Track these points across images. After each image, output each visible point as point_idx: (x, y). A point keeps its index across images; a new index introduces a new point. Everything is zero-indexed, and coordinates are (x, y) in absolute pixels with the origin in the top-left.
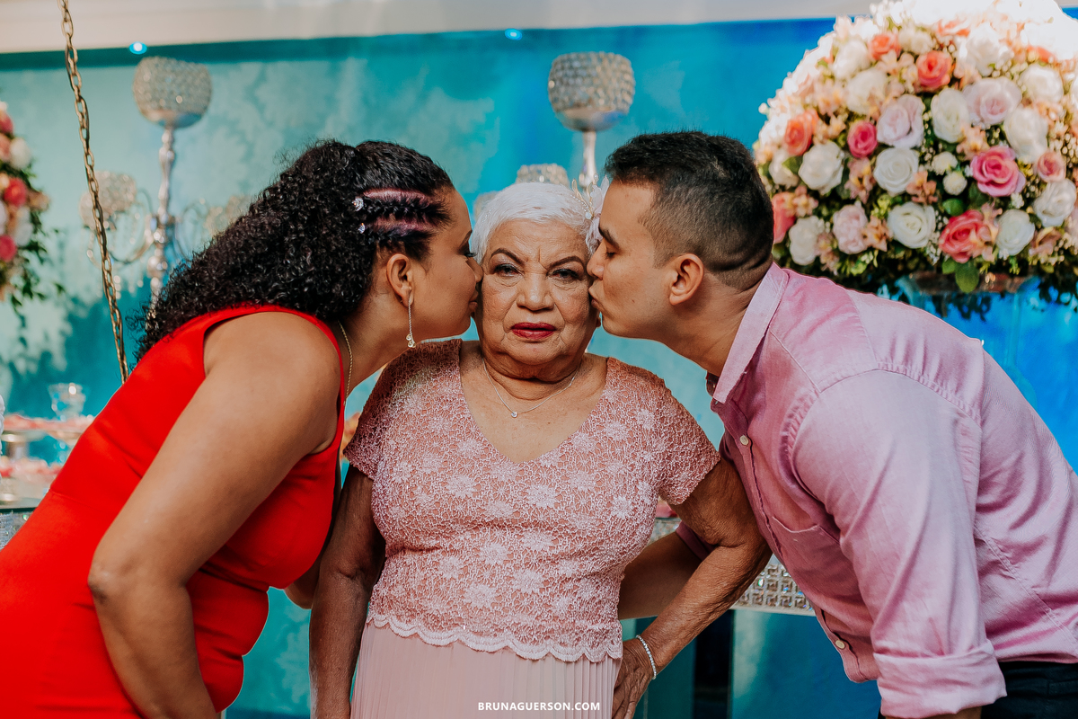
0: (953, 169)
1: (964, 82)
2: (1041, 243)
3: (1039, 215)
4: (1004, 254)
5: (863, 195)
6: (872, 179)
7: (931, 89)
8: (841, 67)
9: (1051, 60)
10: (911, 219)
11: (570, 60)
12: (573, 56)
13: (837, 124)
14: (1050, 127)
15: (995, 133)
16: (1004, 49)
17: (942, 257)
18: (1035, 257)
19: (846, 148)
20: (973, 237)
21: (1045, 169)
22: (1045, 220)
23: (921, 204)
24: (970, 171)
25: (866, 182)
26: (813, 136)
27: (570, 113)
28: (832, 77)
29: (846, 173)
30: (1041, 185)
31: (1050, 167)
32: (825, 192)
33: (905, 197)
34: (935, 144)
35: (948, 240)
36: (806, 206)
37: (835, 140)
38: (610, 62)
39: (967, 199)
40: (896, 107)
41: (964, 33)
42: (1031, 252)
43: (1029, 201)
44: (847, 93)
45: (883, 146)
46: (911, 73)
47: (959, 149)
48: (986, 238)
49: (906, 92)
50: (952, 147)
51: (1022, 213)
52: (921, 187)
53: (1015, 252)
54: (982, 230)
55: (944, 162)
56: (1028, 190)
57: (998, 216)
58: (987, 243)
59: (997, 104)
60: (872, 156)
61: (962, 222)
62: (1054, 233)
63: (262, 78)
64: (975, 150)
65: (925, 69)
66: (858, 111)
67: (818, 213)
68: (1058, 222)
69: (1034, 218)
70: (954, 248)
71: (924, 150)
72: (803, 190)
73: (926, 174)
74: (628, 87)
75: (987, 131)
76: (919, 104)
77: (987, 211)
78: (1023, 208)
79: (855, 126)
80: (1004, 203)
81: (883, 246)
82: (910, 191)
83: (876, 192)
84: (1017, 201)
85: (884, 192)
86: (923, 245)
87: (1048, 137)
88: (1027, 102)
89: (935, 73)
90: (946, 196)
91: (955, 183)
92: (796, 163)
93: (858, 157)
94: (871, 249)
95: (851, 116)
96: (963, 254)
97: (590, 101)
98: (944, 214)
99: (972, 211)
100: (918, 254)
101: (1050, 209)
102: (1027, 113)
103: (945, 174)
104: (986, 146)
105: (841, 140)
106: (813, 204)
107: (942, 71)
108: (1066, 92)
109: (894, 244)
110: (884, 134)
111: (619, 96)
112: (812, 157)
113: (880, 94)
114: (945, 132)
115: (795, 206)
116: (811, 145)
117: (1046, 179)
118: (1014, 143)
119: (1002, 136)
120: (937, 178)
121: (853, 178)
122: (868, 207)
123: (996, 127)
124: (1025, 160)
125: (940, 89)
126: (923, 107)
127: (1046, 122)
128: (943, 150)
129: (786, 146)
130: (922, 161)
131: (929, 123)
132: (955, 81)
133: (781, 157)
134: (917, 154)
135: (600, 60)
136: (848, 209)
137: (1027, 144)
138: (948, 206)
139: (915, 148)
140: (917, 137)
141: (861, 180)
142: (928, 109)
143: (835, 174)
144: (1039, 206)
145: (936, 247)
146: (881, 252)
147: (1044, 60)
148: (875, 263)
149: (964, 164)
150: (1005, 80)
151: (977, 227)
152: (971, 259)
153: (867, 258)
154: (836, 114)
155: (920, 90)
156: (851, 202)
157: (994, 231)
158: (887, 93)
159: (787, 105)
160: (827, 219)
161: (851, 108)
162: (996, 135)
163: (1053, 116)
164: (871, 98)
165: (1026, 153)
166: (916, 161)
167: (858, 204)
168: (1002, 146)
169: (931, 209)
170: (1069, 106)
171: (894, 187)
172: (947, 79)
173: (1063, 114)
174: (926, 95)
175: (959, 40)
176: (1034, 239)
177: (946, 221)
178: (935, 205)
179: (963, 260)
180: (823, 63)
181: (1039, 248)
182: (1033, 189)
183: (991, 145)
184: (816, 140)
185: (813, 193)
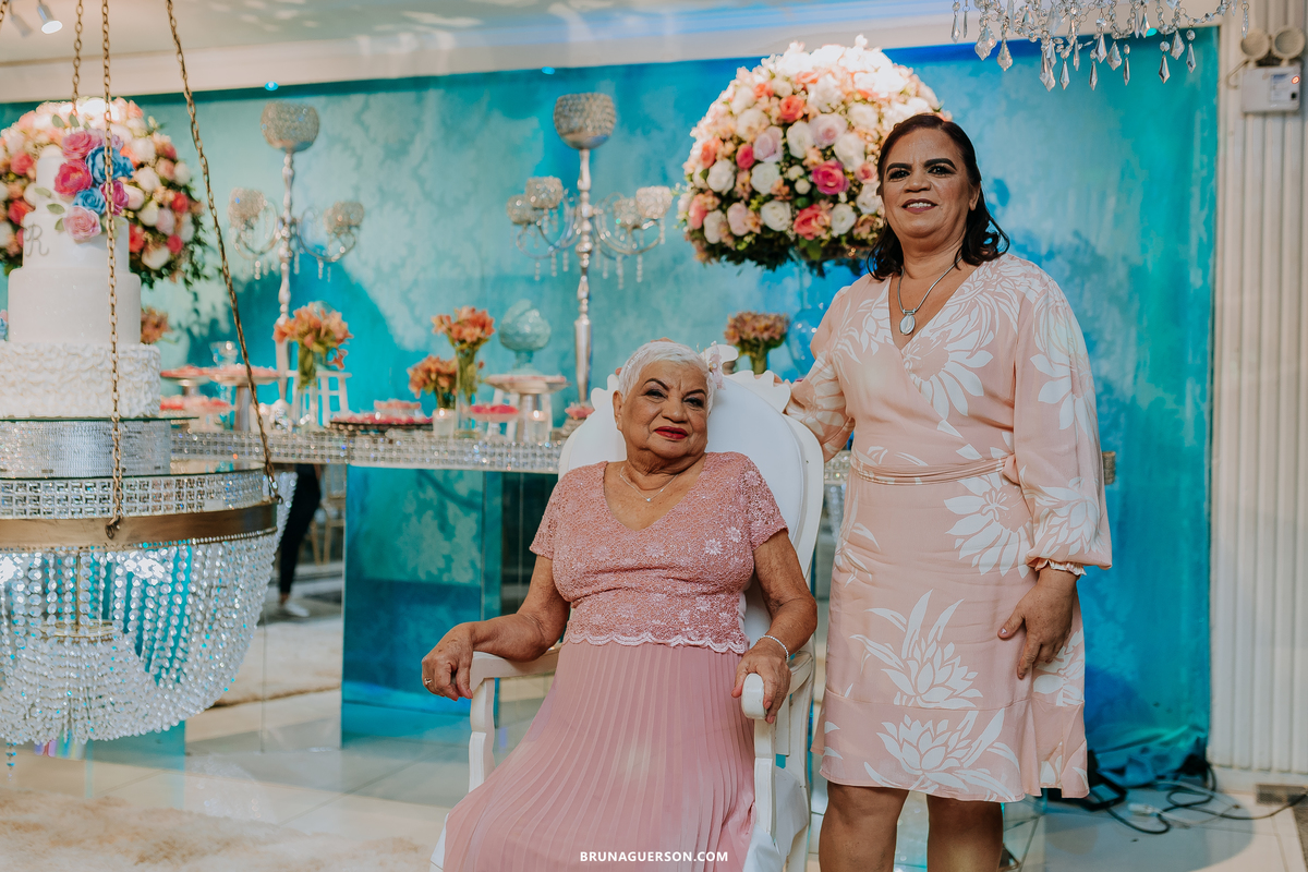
0: (801, 177)
1: (810, 117)
2: (862, 225)
3: (860, 206)
4: (835, 234)
5: (746, 196)
6: (751, 186)
7: (790, 121)
8: (736, 106)
9: (869, 99)
10: (775, 211)
11: (567, 100)
12: (569, 96)
13: (730, 147)
14: (866, 146)
15: (828, 152)
16: (838, 93)
17: (797, 236)
18: (859, 234)
19: (735, 163)
20: (813, 223)
21: (862, 175)
22: (863, 209)
23: (781, 201)
24: (811, 178)
25: (747, 188)
26: (716, 155)
27: (570, 138)
28: (731, 113)
29: (735, 180)
30: (859, 186)
31: (867, 174)
32: (725, 193)
33: (771, 197)
34: (790, 160)
35: (799, 226)
36: (713, 203)
37: (729, 158)
38: (595, 100)
39: (812, 198)
40: (764, 136)
41: (814, 81)
42: (855, 232)
43: (852, 197)
44: (737, 125)
45: (758, 162)
46: (776, 112)
47: (804, 163)
48: (823, 224)
49: (772, 124)
50: (799, 162)
51: (846, 206)
52: (779, 190)
53: (844, 231)
54: (819, 218)
55: (795, 172)
56: (850, 189)
57: (832, 208)
58: (825, 227)
59: (829, 133)
60: (750, 169)
61: (808, 213)
62: (870, 218)
63: (366, 107)
64: (814, 164)
65: (784, 108)
66: (745, 138)
67: (720, 207)
68: (872, 211)
69: (856, 210)
70: (803, 231)
71: (782, 164)
72: (710, 192)
73: (782, 182)
74: (610, 118)
75: (822, 150)
76: (780, 132)
77: (824, 205)
78: (847, 202)
79: (742, 148)
80: (835, 200)
81: (758, 230)
82: (774, 192)
83: (754, 193)
84: (843, 197)
85: (758, 193)
86: (784, 229)
87: (866, 154)
88: (851, 128)
89: (791, 111)
90: (798, 195)
91: (802, 187)
92: (706, 174)
93: (743, 169)
94: (750, 233)
95: (740, 141)
96: (810, 234)
97: (581, 130)
98: (797, 208)
99: (815, 206)
100: (782, 234)
101: (866, 202)
102: (851, 138)
103: (795, 181)
104: (822, 161)
105: (731, 157)
106: (717, 201)
107: (797, 109)
108: (880, 121)
109: (765, 228)
110: (758, 153)
111: (603, 125)
112: (715, 170)
113: (756, 126)
114: (797, 152)
115: (706, 204)
116: (715, 161)
117: (863, 182)
118: (841, 159)
119: (833, 154)
120: (790, 183)
121: (739, 185)
122: (748, 204)
123: (829, 147)
124: (849, 169)
125: (796, 121)
126: (781, 134)
127: (863, 143)
128: (795, 164)
129: (702, 162)
130: (782, 173)
131: (786, 146)
132: (805, 117)
133: (700, 169)
134: (779, 167)
135: (588, 99)
136: (737, 206)
137: (850, 160)
138: (800, 202)
139: (778, 163)
140: (779, 156)
141: (744, 185)
142: (785, 136)
143: (729, 181)
144: (860, 199)
145: (792, 229)
146: (757, 235)
147: (865, 100)
148: (753, 242)
149: (808, 173)
150: (836, 115)
151: (816, 216)
152: (816, 238)
153: (748, 239)
154: (731, 139)
155: (782, 122)
156: (738, 200)
157: (827, 218)
158: (760, 124)
159: (704, 132)
160: (724, 212)
161: (740, 136)
162: (829, 153)
163: (869, 138)
164: (750, 129)
165: (851, 164)
166: (778, 172)
167: (743, 202)
168: (832, 162)
169: (788, 205)
170: (880, 130)
171: (764, 190)
172: (800, 114)
173: (877, 137)
174: (786, 125)
175: (810, 87)
176: (856, 223)
177: (798, 212)
178: (791, 202)
179: (810, 238)
180: (727, 103)
181: (860, 229)
182: (854, 189)
183: (825, 160)
184: (719, 157)
185: (718, 195)
